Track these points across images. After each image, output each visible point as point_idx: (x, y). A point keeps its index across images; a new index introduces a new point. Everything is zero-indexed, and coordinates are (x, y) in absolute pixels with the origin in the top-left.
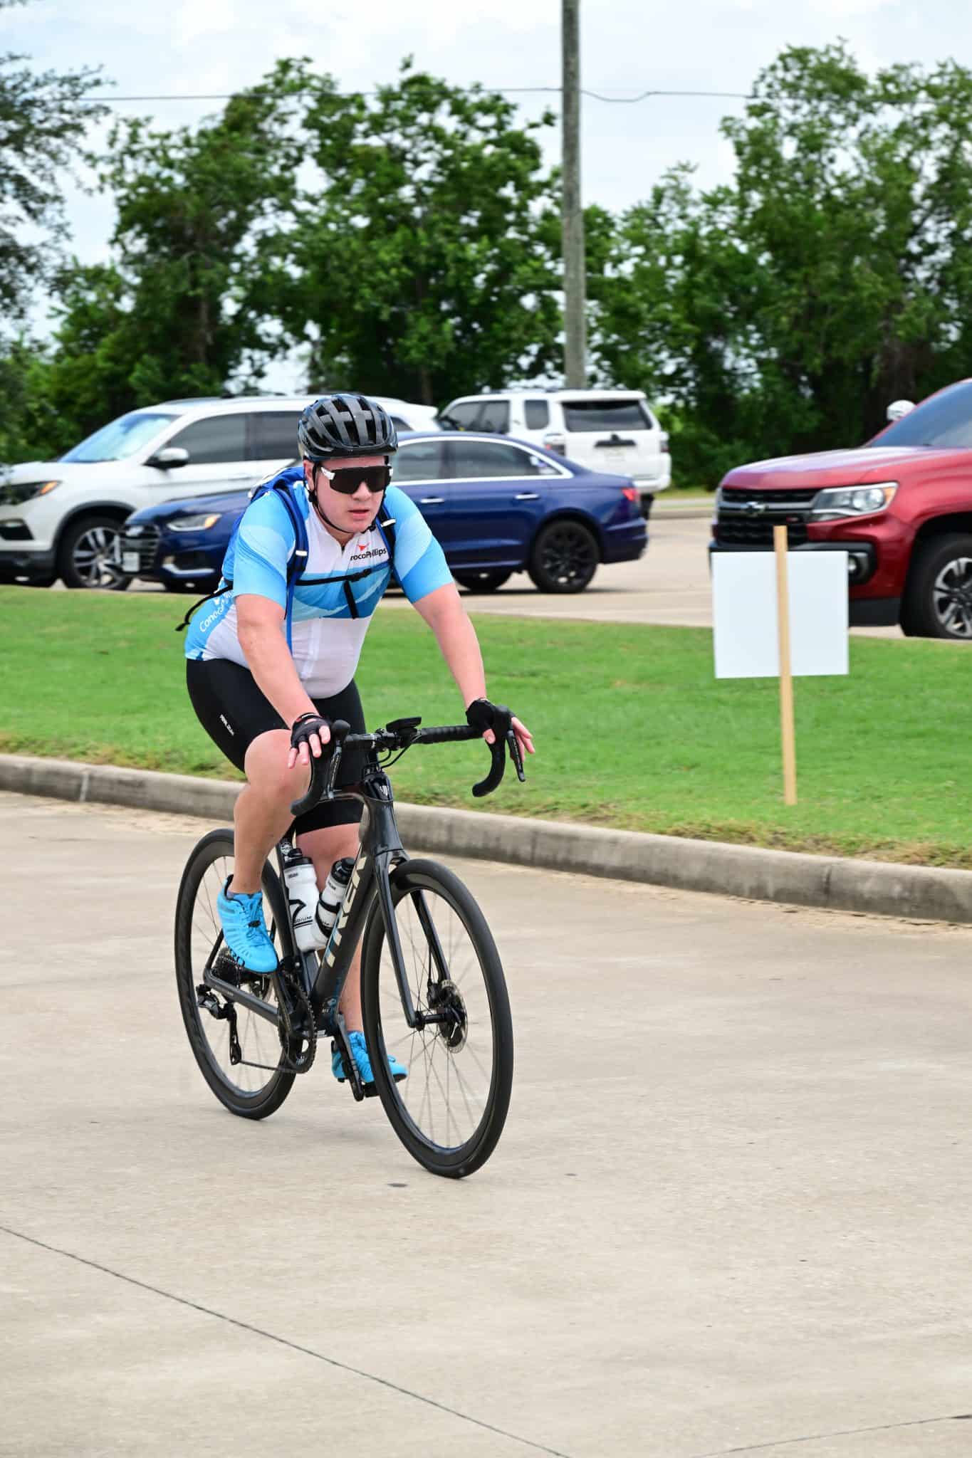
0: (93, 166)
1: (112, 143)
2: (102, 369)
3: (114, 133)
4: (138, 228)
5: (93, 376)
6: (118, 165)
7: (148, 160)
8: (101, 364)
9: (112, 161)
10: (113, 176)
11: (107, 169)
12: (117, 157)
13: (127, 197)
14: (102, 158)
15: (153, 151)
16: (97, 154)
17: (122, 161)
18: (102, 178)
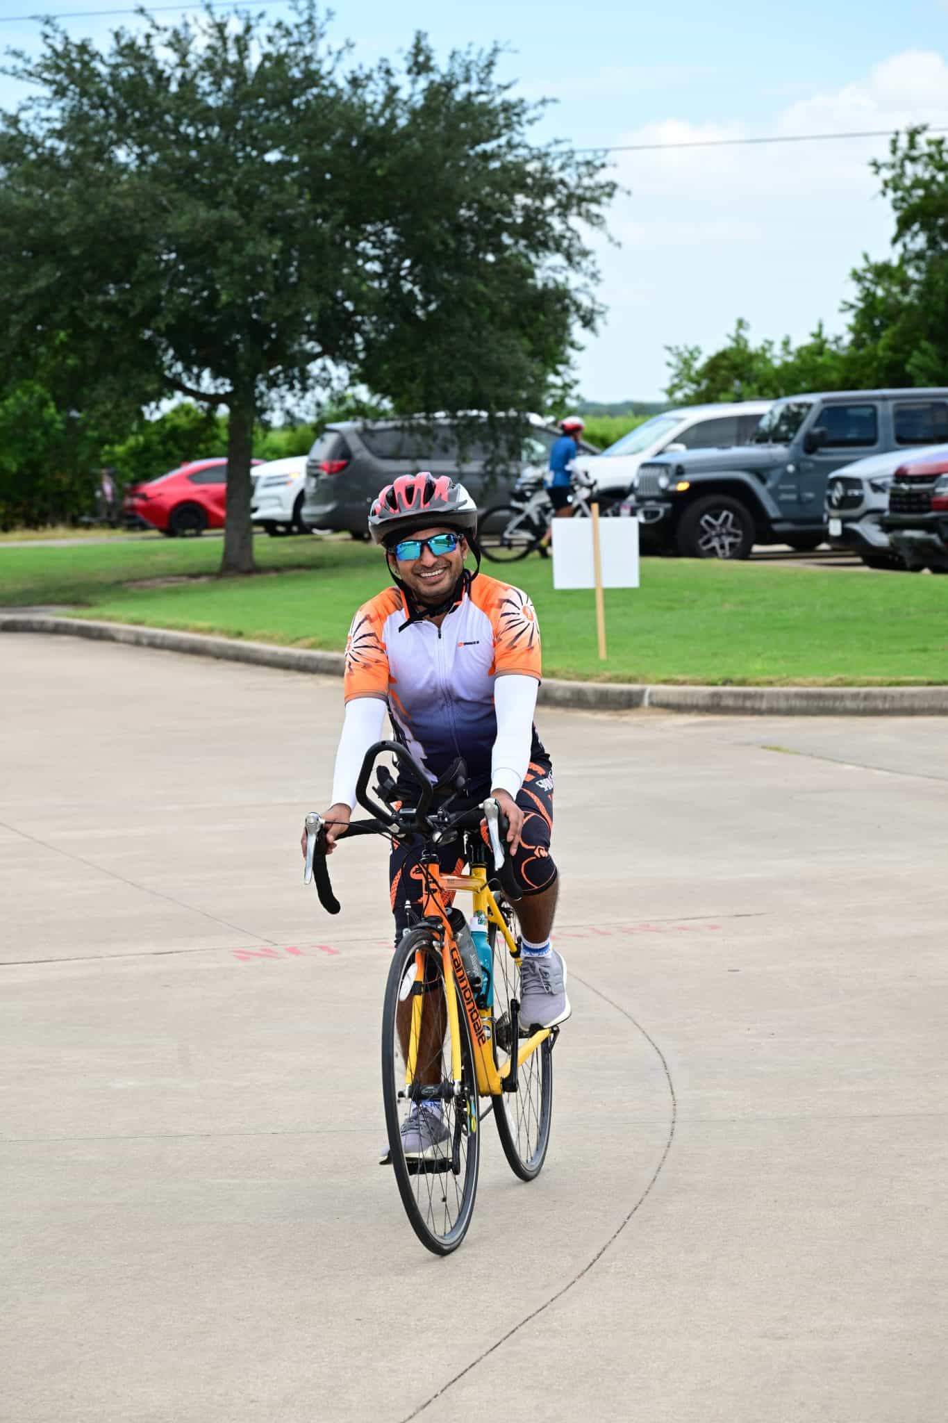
0: (877, 173)
1: (894, 151)
2: (883, 358)
3: (894, 142)
4: (916, 227)
5: (875, 364)
6: (898, 170)
7: (926, 165)
8: (880, 353)
9: (893, 166)
10: (893, 179)
11: (887, 174)
12: (898, 163)
13: (903, 199)
14: (885, 165)
15: (931, 156)
16: (880, 161)
17: (902, 166)
18: (886, 184)
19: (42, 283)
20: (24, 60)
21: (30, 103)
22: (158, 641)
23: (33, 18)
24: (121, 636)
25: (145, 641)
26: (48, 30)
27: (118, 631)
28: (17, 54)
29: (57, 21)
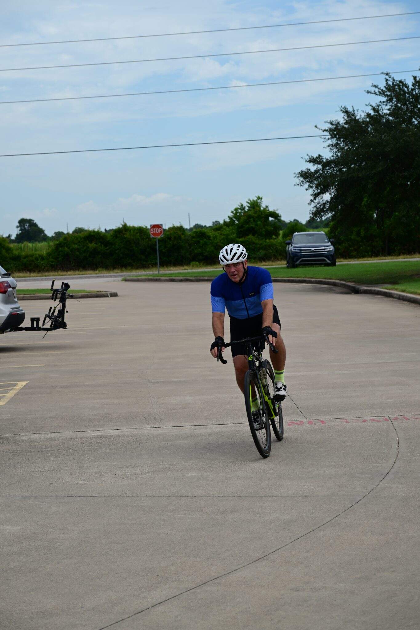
19: (380, 169)
20: (378, 89)
21: (380, 104)
22: (405, 298)
23: (382, 73)
24: (395, 296)
25: (401, 298)
26: (387, 77)
27: (394, 294)
28: (375, 86)
29: (390, 74)
